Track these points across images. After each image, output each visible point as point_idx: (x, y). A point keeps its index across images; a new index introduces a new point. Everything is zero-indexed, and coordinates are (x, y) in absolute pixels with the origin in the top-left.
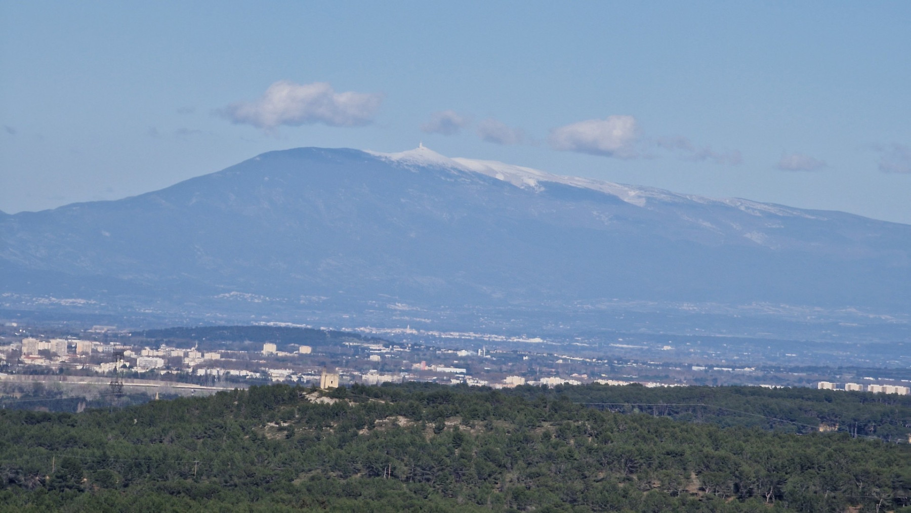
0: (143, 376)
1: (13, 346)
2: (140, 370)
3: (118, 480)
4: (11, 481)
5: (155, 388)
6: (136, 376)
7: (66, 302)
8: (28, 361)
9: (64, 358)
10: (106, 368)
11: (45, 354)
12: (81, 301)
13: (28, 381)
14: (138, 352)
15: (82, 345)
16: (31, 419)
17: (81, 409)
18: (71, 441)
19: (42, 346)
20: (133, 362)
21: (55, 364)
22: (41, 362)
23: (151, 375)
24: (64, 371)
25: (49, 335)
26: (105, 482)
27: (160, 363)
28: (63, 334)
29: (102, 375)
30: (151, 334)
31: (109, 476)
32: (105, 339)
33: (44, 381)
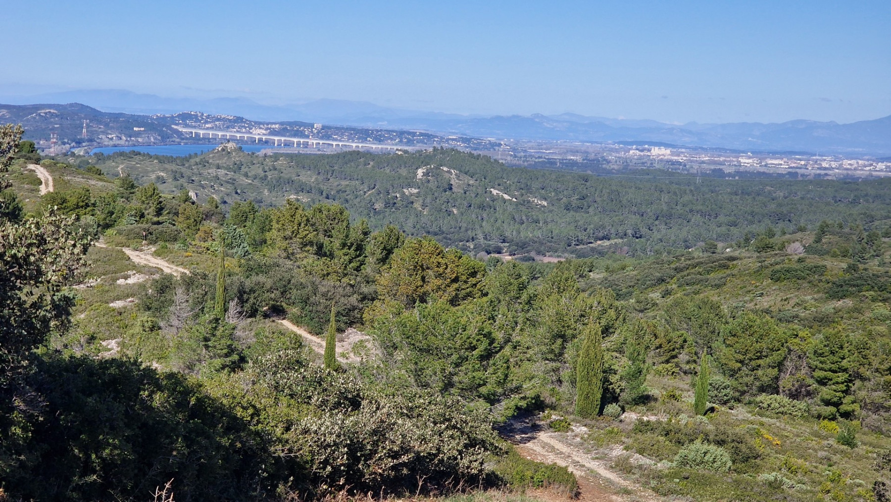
0: (879, 171)
1: (841, 162)
2: (878, 169)
3: (871, 201)
4: (840, 201)
5: (882, 174)
6: (877, 171)
7: (856, 149)
8: (845, 167)
9: (856, 165)
10: (868, 168)
11: (850, 164)
12: (861, 149)
13: (845, 172)
14: (877, 164)
15: (860, 162)
16: (846, 183)
17: (860, 180)
18: (857, 190)
19: (849, 162)
20: (876, 167)
21: (853, 167)
22: (849, 167)
23: (881, 170)
24: (855, 169)
25: (852, 159)
26: (867, 201)
27: (884, 167)
28: (856, 159)
29: (867, 170)
30: (881, 159)
31: (868, 200)
32: (868, 160)
33: (849, 172)
